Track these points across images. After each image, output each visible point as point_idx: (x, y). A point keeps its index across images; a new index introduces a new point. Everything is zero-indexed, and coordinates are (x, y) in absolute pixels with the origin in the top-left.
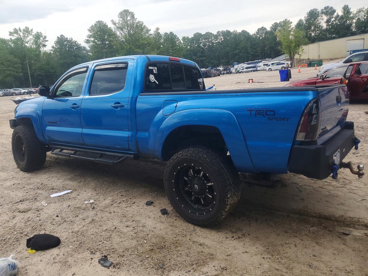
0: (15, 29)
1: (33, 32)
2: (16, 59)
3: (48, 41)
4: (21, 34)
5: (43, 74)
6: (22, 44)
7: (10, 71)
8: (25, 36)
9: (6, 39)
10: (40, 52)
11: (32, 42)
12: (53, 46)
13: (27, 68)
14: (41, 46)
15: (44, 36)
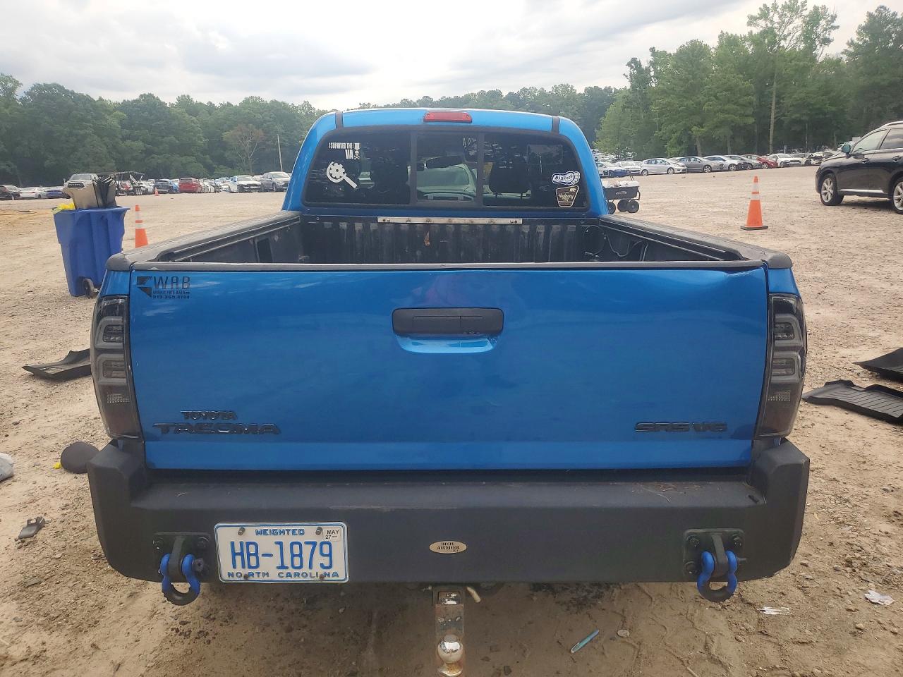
0: (765, 5)
1: (805, 8)
2: (747, 84)
3: (838, 27)
4: (776, 18)
5: (804, 118)
6: (773, 43)
7: (728, 112)
8: (783, 22)
9: (738, 35)
10: (813, 59)
11: (798, 34)
12: (852, 41)
13: (771, 104)
14: (817, 43)
15: (832, 16)
